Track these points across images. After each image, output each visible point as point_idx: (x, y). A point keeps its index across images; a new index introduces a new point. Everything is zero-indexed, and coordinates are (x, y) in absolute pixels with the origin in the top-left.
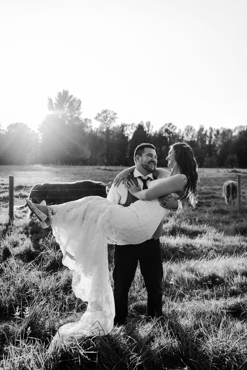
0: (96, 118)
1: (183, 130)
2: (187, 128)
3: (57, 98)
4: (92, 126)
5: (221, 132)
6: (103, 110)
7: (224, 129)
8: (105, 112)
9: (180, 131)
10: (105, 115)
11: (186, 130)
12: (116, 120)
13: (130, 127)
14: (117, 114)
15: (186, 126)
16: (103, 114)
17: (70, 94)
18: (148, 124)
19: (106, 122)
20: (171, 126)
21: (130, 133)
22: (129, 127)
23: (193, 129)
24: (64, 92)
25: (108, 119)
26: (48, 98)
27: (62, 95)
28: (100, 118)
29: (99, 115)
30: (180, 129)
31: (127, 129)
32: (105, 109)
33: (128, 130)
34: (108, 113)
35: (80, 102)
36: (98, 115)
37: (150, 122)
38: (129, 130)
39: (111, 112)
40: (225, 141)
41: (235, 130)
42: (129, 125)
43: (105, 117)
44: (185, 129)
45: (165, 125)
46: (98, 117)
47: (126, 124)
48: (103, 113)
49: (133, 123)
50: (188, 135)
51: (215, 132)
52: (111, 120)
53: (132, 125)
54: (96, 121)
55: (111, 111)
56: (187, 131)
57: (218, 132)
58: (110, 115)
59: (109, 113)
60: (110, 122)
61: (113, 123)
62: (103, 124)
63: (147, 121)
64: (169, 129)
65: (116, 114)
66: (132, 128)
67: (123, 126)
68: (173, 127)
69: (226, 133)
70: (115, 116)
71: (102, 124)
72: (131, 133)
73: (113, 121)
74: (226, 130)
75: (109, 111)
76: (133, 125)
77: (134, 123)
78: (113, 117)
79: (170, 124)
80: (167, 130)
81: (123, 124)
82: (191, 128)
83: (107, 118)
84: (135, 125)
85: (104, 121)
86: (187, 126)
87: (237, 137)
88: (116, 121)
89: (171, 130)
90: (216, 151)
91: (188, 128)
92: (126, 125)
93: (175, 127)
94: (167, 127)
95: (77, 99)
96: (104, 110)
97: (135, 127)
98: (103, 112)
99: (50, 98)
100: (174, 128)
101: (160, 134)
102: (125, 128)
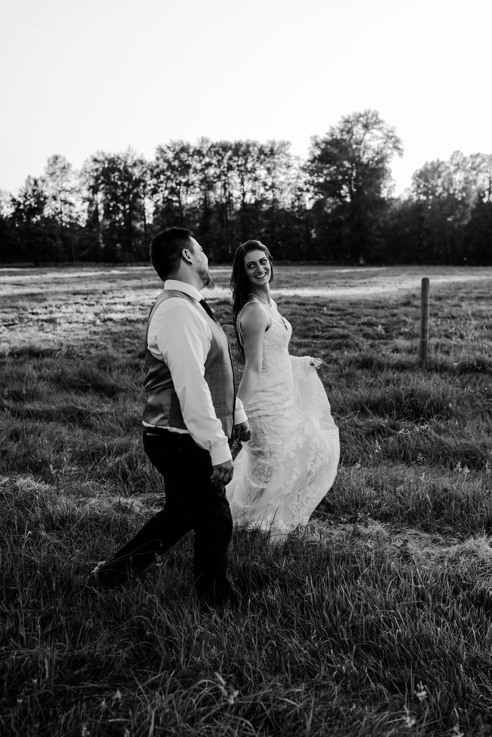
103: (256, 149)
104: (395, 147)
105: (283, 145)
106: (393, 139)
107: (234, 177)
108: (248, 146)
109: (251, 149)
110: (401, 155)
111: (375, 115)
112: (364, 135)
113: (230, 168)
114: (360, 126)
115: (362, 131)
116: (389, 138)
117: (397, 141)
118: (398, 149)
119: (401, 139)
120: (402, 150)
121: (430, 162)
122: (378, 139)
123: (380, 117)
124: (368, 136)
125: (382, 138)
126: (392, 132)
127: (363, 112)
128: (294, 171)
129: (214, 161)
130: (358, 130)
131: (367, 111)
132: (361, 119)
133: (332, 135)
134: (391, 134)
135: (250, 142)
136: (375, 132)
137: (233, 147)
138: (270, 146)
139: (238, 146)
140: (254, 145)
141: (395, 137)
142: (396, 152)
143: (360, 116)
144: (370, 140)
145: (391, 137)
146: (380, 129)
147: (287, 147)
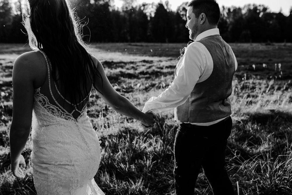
4: (114, 6)
5: (232, 10)
7: (235, 7)
13: (150, 6)
18: (167, 3)
21: (150, 11)
33: (148, 9)
38: (150, 9)
40: (236, 18)
41: (244, 8)
42: (150, 4)
45: (183, 4)
47: (146, 3)
51: (227, 11)
53: (152, 4)
57: (229, 10)
60: (132, 1)
66: (152, 7)
67: (144, 5)
69: (237, 11)
74: (236, 8)
80: (184, 9)
84: (155, 4)
87: (247, 15)
90: (228, 27)
94: (184, 6)
97: (155, 6)
101: (178, 13)
102: (146, 7)
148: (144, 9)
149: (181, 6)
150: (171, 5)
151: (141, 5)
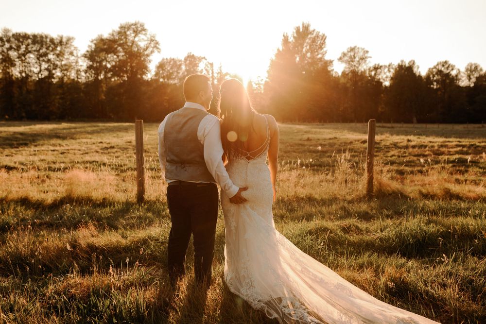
0: (340, 59)
1: (463, 70)
2: (469, 67)
3: (295, 35)
4: (333, 70)
6: (349, 47)
8: (352, 49)
9: (458, 72)
10: (352, 54)
11: (467, 70)
12: (368, 60)
13: (386, 70)
14: (369, 53)
15: (468, 65)
16: (349, 54)
17: (311, 29)
18: (412, 63)
19: (354, 63)
20: (447, 66)
21: (385, 77)
22: (384, 69)
23: (479, 69)
24: (303, 27)
25: (357, 59)
26: (284, 36)
27: (301, 30)
28: (346, 58)
29: (345, 55)
30: (459, 70)
31: (381, 72)
32: (353, 46)
33: (383, 73)
34: (356, 51)
35: (324, 38)
36: (343, 55)
37: (414, 62)
38: (385, 73)
39: (360, 50)
42: (385, 66)
43: (353, 57)
44: (466, 68)
45: (438, 65)
46: (342, 57)
47: (380, 65)
48: (350, 52)
49: (391, 63)
50: (472, 77)
52: (361, 60)
53: (389, 66)
54: (340, 63)
55: (361, 48)
56: (469, 72)
58: (359, 54)
59: (358, 51)
60: (360, 64)
61: (364, 64)
62: (350, 66)
63: (411, 60)
64: (443, 69)
65: (367, 52)
66: (389, 71)
67: (376, 68)
68: (448, 67)
70: (366, 55)
71: (347, 67)
72: (387, 77)
73: (363, 61)
75: (358, 48)
76: (391, 67)
77: (393, 64)
78: (363, 57)
79: (446, 62)
80: (440, 72)
81: (377, 66)
82: (476, 67)
83: (355, 57)
84: (394, 66)
85: (351, 63)
86: (470, 65)
88: (367, 62)
89: (446, 71)
91: (471, 68)
92: (381, 67)
93: (452, 66)
94: (440, 67)
95: (320, 34)
96: (351, 47)
97: (392, 68)
98: (349, 50)
99: (285, 35)
100: (450, 68)
101: (428, 77)
102: (379, 71)
103: (48, 40)
104: (155, 47)
105: (69, 39)
106: (154, 41)
107: (32, 57)
108: (42, 37)
109: (44, 39)
110: (159, 52)
111: (142, 25)
112: (135, 37)
113: (28, 52)
114: (131, 32)
115: (133, 35)
116: (152, 40)
117: (157, 43)
118: (158, 48)
119: (159, 42)
120: (160, 49)
121: (165, 58)
122: (145, 41)
123: (146, 27)
124: (136, 39)
125: (147, 40)
126: (154, 37)
127: (133, 22)
128: (73, 58)
129: (14, 46)
130: (130, 34)
131: (137, 22)
132: (132, 27)
133: (113, 35)
134: (153, 38)
135: (43, 35)
136: (141, 36)
137: (31, 37)
138: (59, 38)
139: (35, 36)
140: (46, 37)
141: (156, 41)
142: (155, 50)
143: (132, 25)
144: (138, 41)
145: (153, 41)
146: (145, 34)
147: (72, 41)
148: (375, 74)
149: (435, 67)
150: (418, 67)
151: (372, 69)
